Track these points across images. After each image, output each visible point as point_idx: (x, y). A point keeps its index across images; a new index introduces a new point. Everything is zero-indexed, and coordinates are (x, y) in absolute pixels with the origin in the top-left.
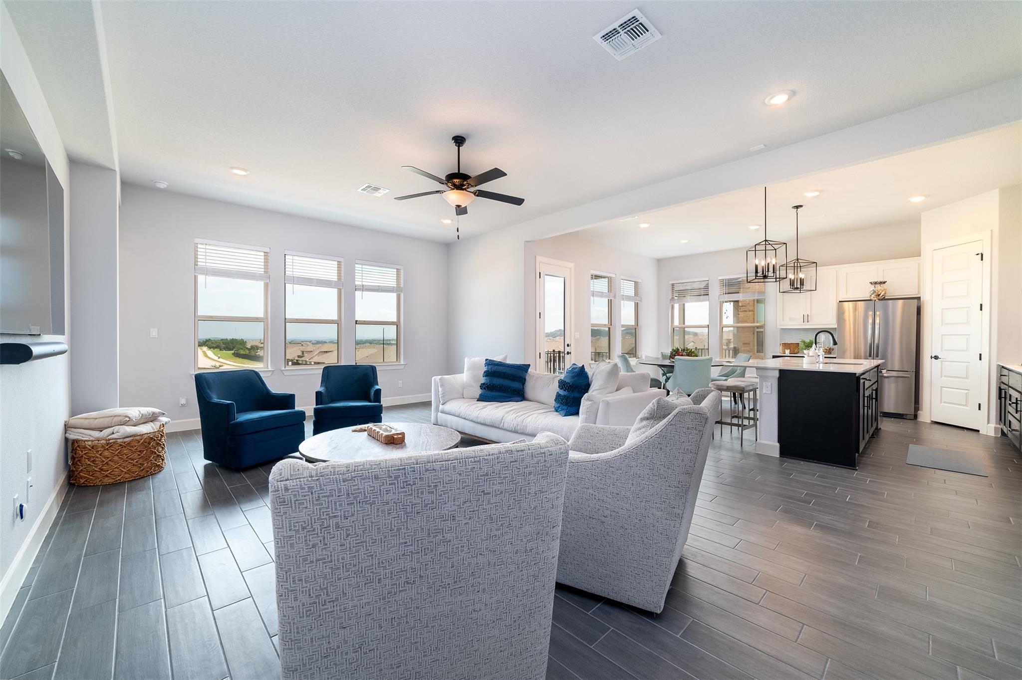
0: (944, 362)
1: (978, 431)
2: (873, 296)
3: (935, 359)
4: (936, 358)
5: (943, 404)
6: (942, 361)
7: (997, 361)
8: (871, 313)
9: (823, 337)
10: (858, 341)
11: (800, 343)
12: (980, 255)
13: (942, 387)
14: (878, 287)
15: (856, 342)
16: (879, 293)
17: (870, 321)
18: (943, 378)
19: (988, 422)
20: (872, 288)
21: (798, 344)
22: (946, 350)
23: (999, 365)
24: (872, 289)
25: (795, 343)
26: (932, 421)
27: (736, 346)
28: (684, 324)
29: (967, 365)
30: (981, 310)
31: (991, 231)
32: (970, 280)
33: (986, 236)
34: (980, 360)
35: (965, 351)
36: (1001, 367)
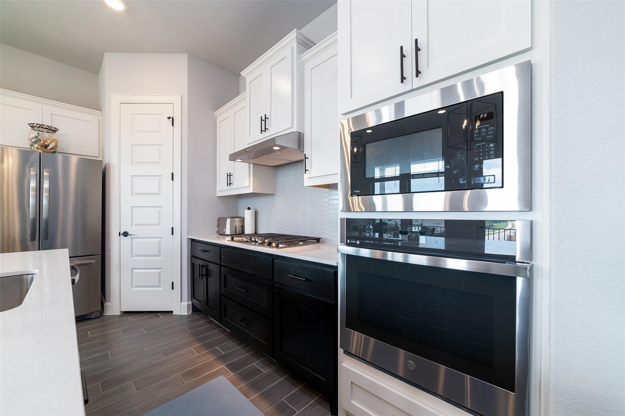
0: (134, 239)
1: (172, 312)
2: (36, 146)
3: (125, 236)
4: (126, 234)
5: (134, 289)
6: (132, 238)
7: (187, 236)
8: (33, 173)
10: (8, 215)
12: (171, 119)
13: (132, 269)
14: (46, 135)
15: (5, 217)
16: (46, 143)
17: (33, 184)
18: (133, 258)
19: (181, 301)
20: (34, 134)
22: (136, 225)
23: (189, 238)
24: (33, 136)
26: (122, 312)
29: (159, 240)
30: (173, 179)
31: (181, 96)
32: (161, 145)
33: (177, 100)
34: (173, 234)
35: (158, 225)
36: (192, 240)
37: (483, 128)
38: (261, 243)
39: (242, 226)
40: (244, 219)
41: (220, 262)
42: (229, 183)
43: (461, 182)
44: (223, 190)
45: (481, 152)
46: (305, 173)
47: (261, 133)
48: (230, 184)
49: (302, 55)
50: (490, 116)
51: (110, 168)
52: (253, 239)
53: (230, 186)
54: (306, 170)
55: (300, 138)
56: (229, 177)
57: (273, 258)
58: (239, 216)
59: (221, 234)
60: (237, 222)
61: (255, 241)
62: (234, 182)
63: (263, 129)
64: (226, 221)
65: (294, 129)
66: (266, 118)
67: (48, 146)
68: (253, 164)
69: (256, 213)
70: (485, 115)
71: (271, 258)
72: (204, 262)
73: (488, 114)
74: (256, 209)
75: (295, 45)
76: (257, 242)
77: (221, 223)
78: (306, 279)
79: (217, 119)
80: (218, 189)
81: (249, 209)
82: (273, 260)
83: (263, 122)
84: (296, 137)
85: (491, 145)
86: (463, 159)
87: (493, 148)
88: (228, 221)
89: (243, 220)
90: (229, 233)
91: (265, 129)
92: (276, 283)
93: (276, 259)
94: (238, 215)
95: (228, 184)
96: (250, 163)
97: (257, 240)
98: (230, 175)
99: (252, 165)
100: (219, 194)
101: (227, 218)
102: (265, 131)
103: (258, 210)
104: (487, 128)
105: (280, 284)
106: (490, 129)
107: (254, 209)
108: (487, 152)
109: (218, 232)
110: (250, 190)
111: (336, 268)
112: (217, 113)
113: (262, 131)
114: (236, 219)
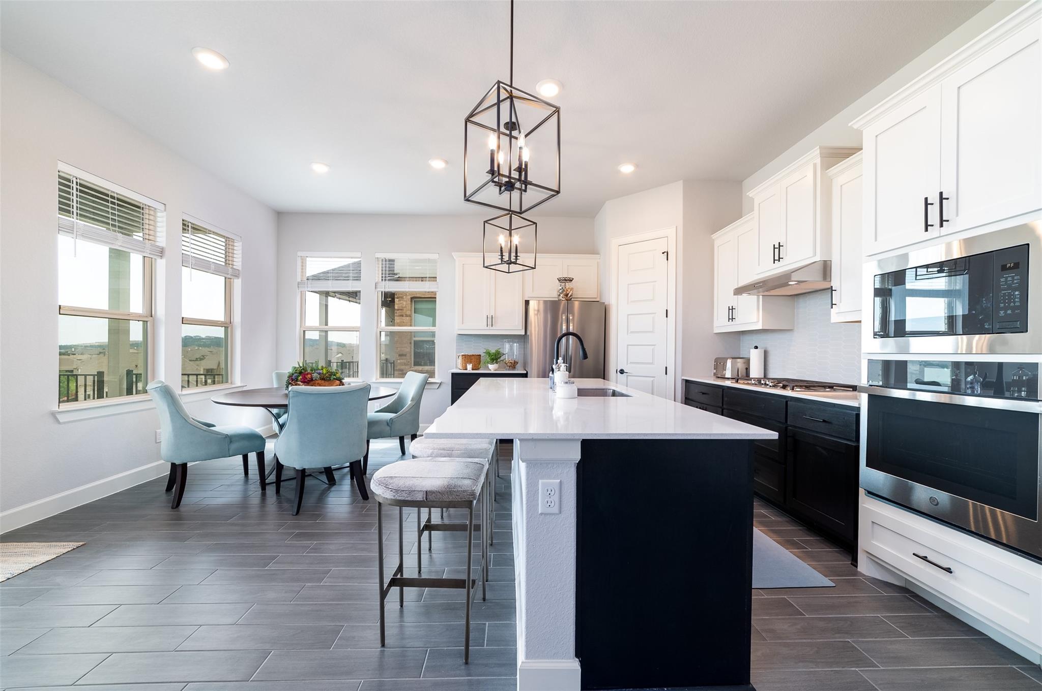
0: (629, 377)
2: (562, 295)
4: (622, 372)
6: (627, 376)
7: (682, 376)
9: (507, 346)
11: (482, 355)
12: (666, 253)
14: (567, 285)
20: (560, 285)
21: (480, 355)
22: (632, 362)
23: (683, 379)
24: (560, 287)
25: (477, 354)
27: (388, 357)
28: (327, 324)
29: (652, 379)
30: (667, 317)
31: (676, 227)
32: (655, 282)
33: (671, 232)
34: (666, 374)
35: (652, 363)
36: (687, 381)
37: (1009, 277)
38: (773, 386)
39: (747, 369)
40: (749, 360)
41: (723, 405)
42: (731, 317)
43: (986, 327)
44: (722, 324)
45: (1007, 299)
46: (832, 308)
47: (774, 263)
48: (733, 318)
49: (828, 171)
50: (1017, 266)
51: (610, 308)
52: (762, 382)
53: (732, 321)
54: (832, 304)
55: (826, 269)
56: (731, 311)
57: (787, 400)
58: (741, 357)
59: (719, 377)
60: (740, 364)
61: (765, 384)
62: (738, 317)
63: (777, 258)
64: (726, 362)
65: (818, 258)
66: (780, 246)
67: (568, 294)
68: (763, 295)
69: (766, 353)
70: (1012, 265)
71: (785, 400)
72: (703, 405)
73: (1014, 264)
74: (766, 348)
75: (818, 161)
76: (768, 385)
77: (719, 364)
78: (824, 421)
79: (715, 242)
80: (716, 324)
81: (756, 347)
82: (787, 402)
83: (777, 250)
84: (819, 267)
85: (1017, 293)
86: (989, 305)
87: (1018, 296)
88: (729, 363)
89: (747, 361)
90: (730, 376)
91: (779, 258)
92: (791, 426)
93: (790, 401)
94: (740, 355)
95: (729, 319)
96: (758, 296)
97: (767, 383)
98: (732, 309)
99: (761, 297)
100: (716, 331)
101: (727, 359)
102: (779, 261)
103: (769, 349)
104: (1013, 277)
105: (795, 427)
106: (1016, 278)
107: (762, 348)
108: (1012, 299)
109: (715, 374)
110: (759, 326)
111: (858, 409)
112: (714, 236)
113: (774, 260)
114: (739, 360)
